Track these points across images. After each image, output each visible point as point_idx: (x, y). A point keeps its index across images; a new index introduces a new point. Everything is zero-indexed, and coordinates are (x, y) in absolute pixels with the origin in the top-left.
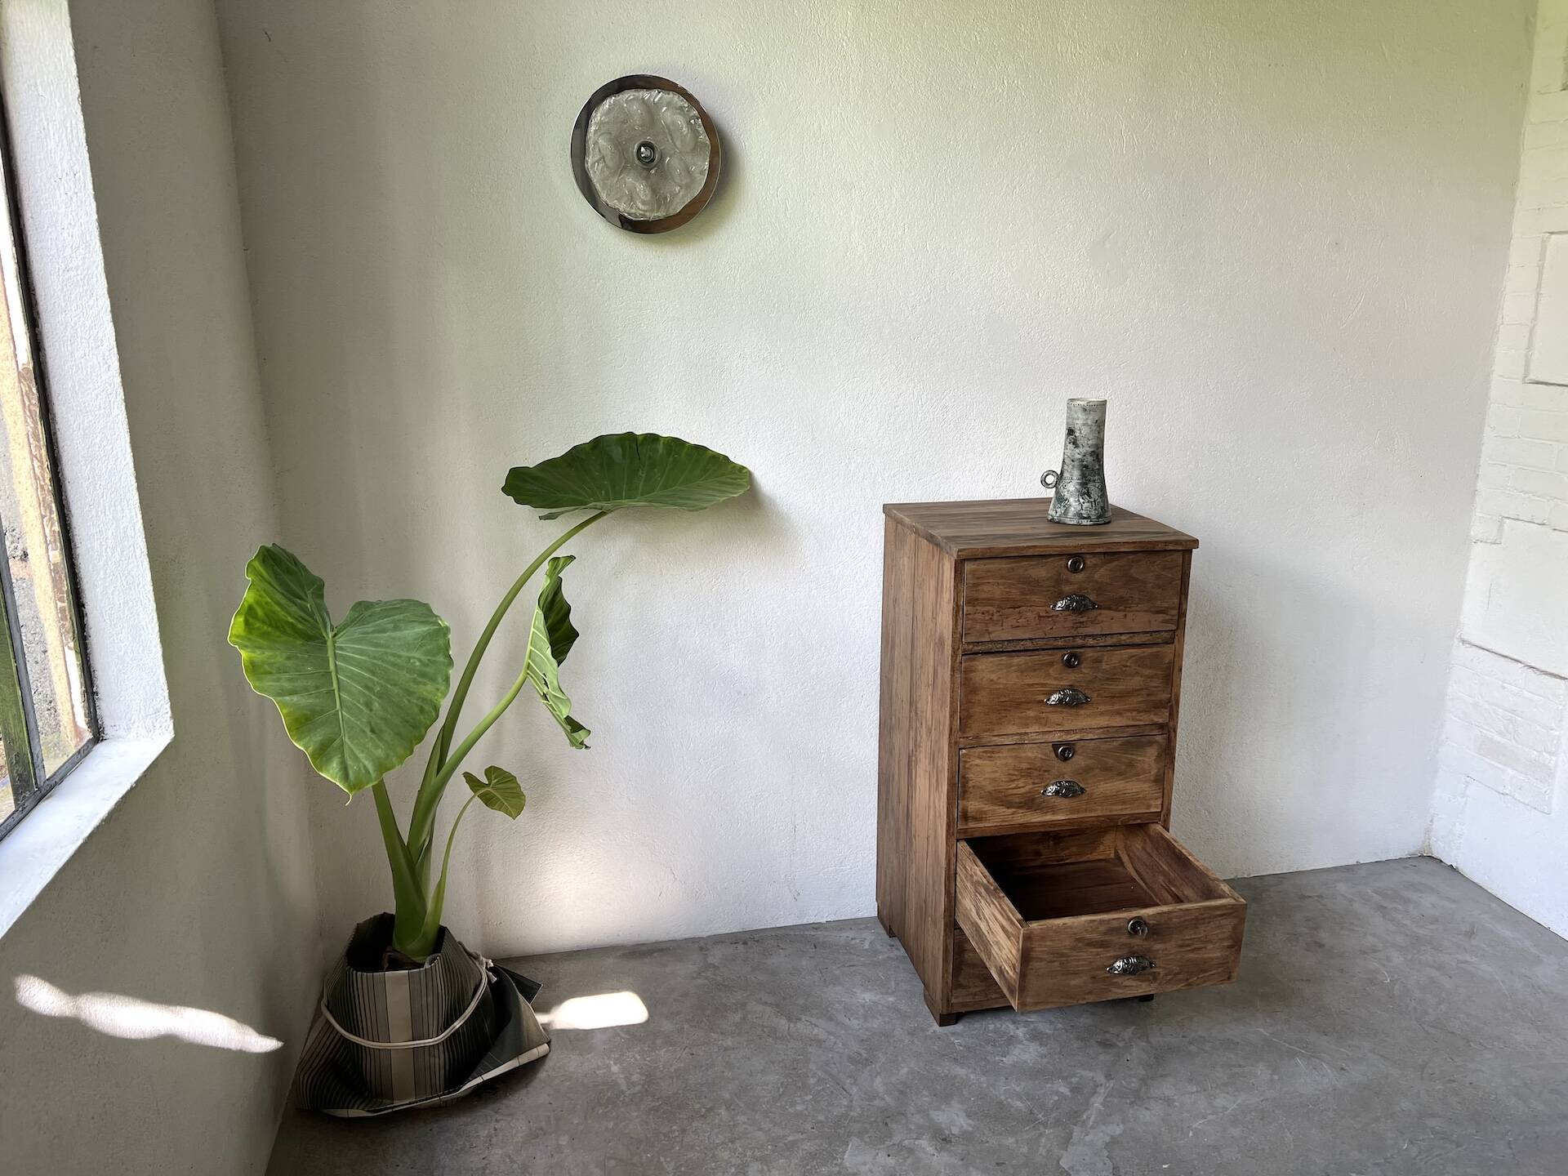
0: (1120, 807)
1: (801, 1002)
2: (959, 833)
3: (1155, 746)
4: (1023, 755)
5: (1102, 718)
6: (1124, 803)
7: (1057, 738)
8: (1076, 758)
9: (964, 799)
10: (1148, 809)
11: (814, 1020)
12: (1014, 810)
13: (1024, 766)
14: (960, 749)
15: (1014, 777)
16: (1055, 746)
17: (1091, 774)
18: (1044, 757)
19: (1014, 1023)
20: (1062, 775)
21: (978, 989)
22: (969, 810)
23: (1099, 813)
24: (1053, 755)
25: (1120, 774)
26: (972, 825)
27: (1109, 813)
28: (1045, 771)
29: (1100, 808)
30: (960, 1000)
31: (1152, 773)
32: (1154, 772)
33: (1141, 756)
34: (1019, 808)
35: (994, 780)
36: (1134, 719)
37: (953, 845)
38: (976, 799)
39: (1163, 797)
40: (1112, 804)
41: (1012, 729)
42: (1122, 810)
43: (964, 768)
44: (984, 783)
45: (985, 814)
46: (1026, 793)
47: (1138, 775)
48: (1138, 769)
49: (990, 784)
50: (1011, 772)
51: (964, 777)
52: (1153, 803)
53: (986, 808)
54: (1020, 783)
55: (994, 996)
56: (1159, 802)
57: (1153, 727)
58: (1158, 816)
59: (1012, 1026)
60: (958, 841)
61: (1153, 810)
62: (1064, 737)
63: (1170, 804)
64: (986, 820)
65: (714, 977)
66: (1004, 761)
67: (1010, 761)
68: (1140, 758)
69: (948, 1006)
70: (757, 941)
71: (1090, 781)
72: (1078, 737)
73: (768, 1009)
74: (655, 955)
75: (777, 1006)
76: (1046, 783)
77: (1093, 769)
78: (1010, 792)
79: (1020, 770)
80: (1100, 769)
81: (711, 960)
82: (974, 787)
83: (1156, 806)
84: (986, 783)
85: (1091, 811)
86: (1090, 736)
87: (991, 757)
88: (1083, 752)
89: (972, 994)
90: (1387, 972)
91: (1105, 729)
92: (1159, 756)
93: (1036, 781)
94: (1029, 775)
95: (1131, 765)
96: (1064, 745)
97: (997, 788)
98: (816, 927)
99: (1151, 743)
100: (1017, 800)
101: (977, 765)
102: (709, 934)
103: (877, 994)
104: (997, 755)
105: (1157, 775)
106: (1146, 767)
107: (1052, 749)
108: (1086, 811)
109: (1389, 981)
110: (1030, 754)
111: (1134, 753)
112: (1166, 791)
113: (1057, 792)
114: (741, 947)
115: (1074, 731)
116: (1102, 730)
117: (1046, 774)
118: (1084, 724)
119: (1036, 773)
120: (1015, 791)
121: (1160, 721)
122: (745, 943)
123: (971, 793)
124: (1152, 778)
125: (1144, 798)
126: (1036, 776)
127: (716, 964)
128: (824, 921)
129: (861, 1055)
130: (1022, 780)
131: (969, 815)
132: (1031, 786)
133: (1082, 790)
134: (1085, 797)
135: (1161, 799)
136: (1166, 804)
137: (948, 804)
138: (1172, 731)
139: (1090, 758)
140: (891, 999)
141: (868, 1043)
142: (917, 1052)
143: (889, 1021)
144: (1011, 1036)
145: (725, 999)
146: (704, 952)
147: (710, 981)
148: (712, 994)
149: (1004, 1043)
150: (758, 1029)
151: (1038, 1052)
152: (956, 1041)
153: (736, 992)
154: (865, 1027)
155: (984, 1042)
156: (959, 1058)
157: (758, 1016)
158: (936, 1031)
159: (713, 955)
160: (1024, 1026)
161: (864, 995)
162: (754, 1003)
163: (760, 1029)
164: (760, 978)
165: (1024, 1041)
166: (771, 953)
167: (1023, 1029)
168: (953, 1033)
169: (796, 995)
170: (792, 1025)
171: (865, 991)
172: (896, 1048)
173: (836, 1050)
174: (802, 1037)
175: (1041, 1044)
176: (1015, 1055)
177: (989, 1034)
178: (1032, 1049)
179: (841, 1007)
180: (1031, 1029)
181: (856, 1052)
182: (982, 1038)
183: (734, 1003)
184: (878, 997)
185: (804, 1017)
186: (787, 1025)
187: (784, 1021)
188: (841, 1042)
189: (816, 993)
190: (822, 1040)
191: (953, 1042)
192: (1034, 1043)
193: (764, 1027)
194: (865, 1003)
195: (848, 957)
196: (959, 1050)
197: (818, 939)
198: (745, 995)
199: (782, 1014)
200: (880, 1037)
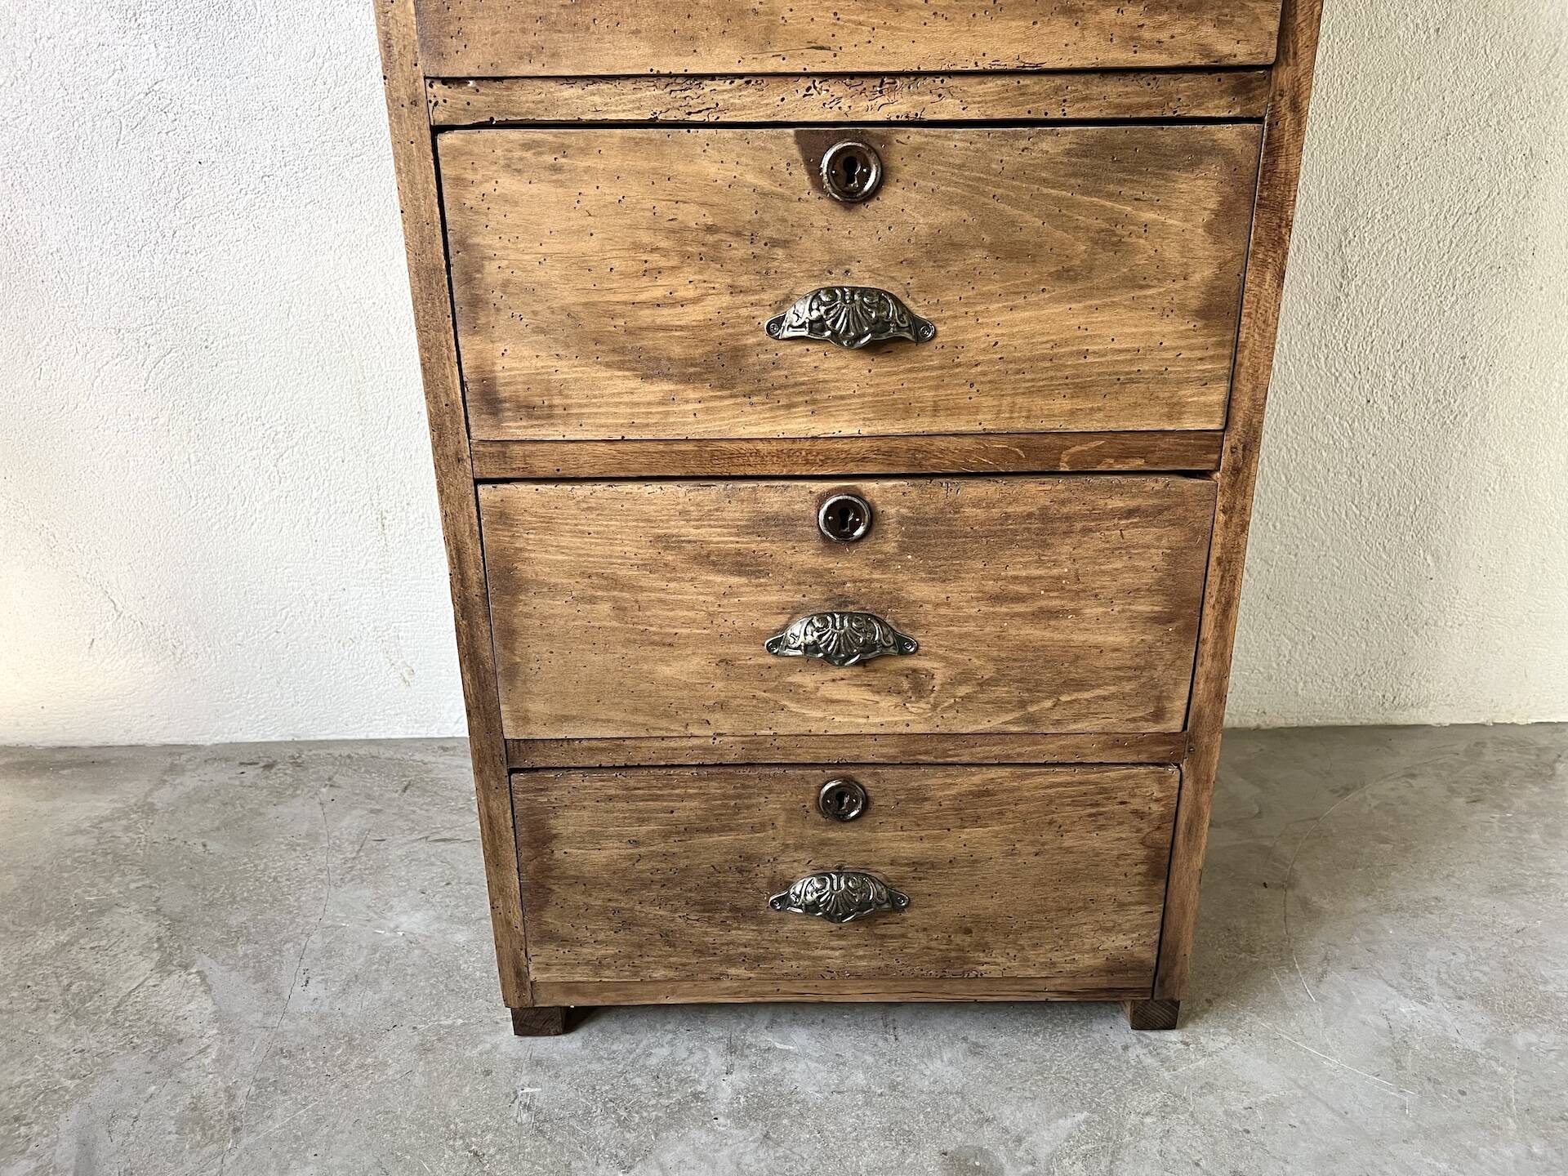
0: (1067, 405)
1: (239, 918)
2: (481, 457)
3: (1214, 169)
4: (680, 167)
5: (996, 27)
6: (1081, 388)
7: (819, 107)
8: (892, 197)
9: (475, 330)
10: (1170, 417)
11: (216, 972)
12: (667, 386)
13: (692, 215)
14: (437, 130)
15: (656, 260)
16: (811, 135)
17: (954, 268)
18: (765, 184)
19: (731, 1049)
20: (842, 262)
21: (611, 951)
22: (501, 376)
23: (987, 422)
24: (801, 176)
25: (1066, 274)
26: (515, 429)
27: (1020, 425)
28: (774, 243)
29: (988, 402)
30: (554, 975)
31: (1196, 278)
32: (1203, 273)
33: (1152, 205)
34: (686, 379)
35: (583, 264)
36: (1134, 41)
37: (464, 497)
38: (521, 336)
39: (1232, 378)
40: (1029, 392)
41: (634, 56)
42: (1073, 413)
43: (461, 207)
44: (541, 275)
45: (560, 393)
46: (708, 325)
47: (1134, 282)
48: (1140, 260)
49: (567, 279)
50: (645, 238)
51: (464, 245)
52: (1188, 393)
53: (566, 370)
54: (683, 283)
55: (659, 974)
56: (1216, 395)
57: (1205, 82)
58: (1208, 449)
59: (717, 1062)
60: (478, 482)
61: (1190, 424)
62: (845, 103)
63: (1259, 408)
64: (567, 414)
65: (119, 833)
66: (611, 192)
67: (635, 190)
68: (1148, 216)
69: (521, 986)
70: (299, 765)
71: (950, 296)
72: (898, 104)
73: (149, 928)
75: (176, 922)
76: (780, 293)
77: (957, 246)
78: (646, 316)
79: (677, 232)
80: (992, 249)
81: (161, 795)
82: (505, 284)
83: (1205, 411)
84: (551, 273)
85: (953, 411)
86: (950, 109)
87: (556, 169)
88: (921, 175)
89: (588, 963)
91: (1011, 82)
92: (1225, 214)
93: (744, 281)
94: (712, 257)
95: (1111, 240)
96: (842, 137)
97: (596, 298)
99: (1195, 157)
100: (677, 351)
101: (506, 199)
102: (221, 740)
103: (438, 918)
104: (582, 163)
105: (1212, 289)
106: (1171, 253)
107: (795, 152)
108: (935, 410)
110: (712, 170)
111: (1125, 190)
112: (1244, 357)
113: (816, 326)
115: (886, 79)
116: (993, 85)
117: (780, 253)
118: (922, 49)
119: (741, 249)
120: (666, 316)
121: (1241, 53)
122: (268, 766)
123: (498, 310)
124: (1194, 304)
125: (1161, 377)
126: (743, 260)
127: (159, 806)
129: (232, 1098)
130: (689, 273)
131: (504, 392)
132: (726, 300)
133: (919, 332)
134: (929, 356)
135: (1223, 387)
136: (1244, 402)
137: (425, 347)
138: (1284, 104)
139: (950, 201)
140: (461, 938)
141: (285, 1062)
142: (387, 1113)
143: (400, 1001)
144: (696, 1096)
145: (79, 891)
146: (165, 777)
147: (100, 844)
148: (66, 875)
149: (658, 1118)
150: (60, 982)
151: (738, 1165)
152: (527, 1090)
153: (124, 875)
154: (325, 1009)
155: (605, 1103)
156: (492, 1151)
157: (103, 943)
158: (495, 1047)
159: (174, 787)
160: (752, 1068)
161: (403, 918)
162: (134, 906)
163: (66, 982)
164: (213, 846)
165: (721, 1120)
166: (299, 792)
167: (741, 1077)
168: (539, 1063)
169: (244, 899)
170: (151, 982)
171: (416, 908)
172: (345, 1091)
173: (183, 1075)
174: (139, 1019)
175: (766, 1136)
176: (661, 1167)
177: (638, 1081)
178: (726, 1151)
179: (318, 945)
180: (767, 1082)
181: (227, 1090)
182: (606, 1092)
183: (89, 901)
184: (436, 926)
185: (203, 962)
186: (142, 979)
187: (146, 966)
188: (220, 1049)
189: (297, 900)
190: (181, 1036)
191: (515, 1092)
192: (745, 1132)
193: (85, 975)
194: (388, 940)
195: (455, 817)
196: (511, 1122)
197: (429, 771)
198: (133, 886)
199: (161, 946)
200: (333, 1049)
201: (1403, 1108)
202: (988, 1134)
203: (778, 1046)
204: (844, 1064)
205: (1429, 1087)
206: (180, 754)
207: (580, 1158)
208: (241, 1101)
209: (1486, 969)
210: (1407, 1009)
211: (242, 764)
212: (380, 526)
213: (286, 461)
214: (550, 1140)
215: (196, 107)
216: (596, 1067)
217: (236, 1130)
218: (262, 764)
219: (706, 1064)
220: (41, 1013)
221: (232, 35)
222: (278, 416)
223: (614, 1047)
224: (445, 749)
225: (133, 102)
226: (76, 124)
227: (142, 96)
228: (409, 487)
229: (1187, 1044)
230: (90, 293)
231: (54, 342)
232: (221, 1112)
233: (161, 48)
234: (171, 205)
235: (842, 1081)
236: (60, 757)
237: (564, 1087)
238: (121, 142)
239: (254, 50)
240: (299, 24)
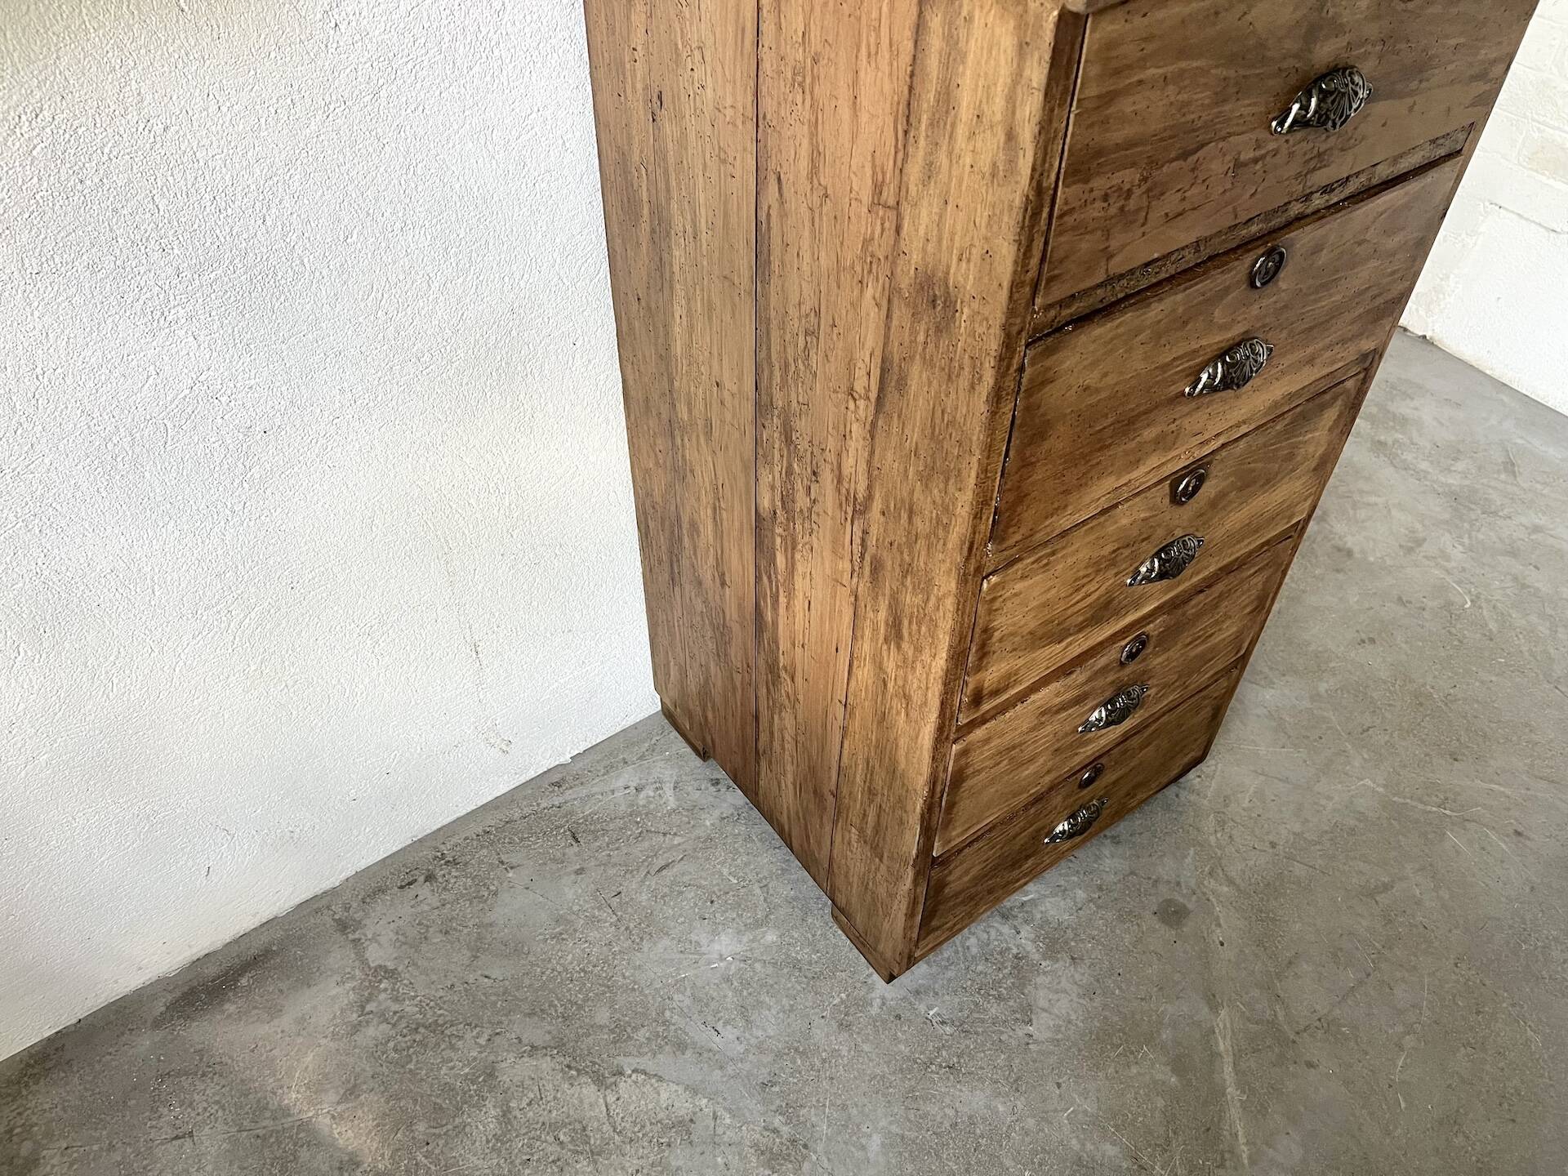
1: (603, 1016)
3: (1341, 401)
4: (1111, 528)
6: (1256, 531)
7: (1182, 462)
8: (1206, 487)
9: (977, 671)
10: (1289, 522)
11: (646, 1063)
12: (1069, 640)
13: (1108, 549)
15: (1083, 581)
17: (1221, 506)
18: (1148, 514)
19: (1005, 917)
20: (1171, 532)
22: (985, 685)
23: (1213, 567)
24: (1168, 499)
25: (1266, 482)
26: (987, 706)
27: (1227, 561)
28: (1143, 540)
29: (1216, 559)
31: (1318, 455)
32: (1321, 451)
33: (1311, 431)
34: (1079, 631)
35: (1044, 605)
38: (1002, 658)
39: (1316, 490)
40: (1234, 545)
42: (1248, 545)
44: (1022, 622)
45: (1015, 675)
46: (1100, 598)
47: (1293, 470)
48: (1299, 459)
49: (1035, 617)
50: (1081, 573)
52: (1298, 508)
53: (1020, 663)
54: (1093, 585)
57: (1353, 365)
58: (1295, 528)
59: (1006, 930)
61: (1294, 521)
62: (1199, 453)
64: (1015, 683)
65: (396, 1007)
66: (1071, 560)
67: (1083, 553)
68: (1308, 437)
70: (455, 862)
71: (1217, 519)
72: (1220, 441)
73: (546, 1064)
74: (244, 981)
75: (560, 1045)
76: (1139, 562)
77: (1226, 495)
78: (1071, 610)
79: (1099, 561)
80: (1240, 488)
81: (376, 955)
82: (1002, 638)
84: (1027, 619)
85: (1199, 573)
86: (1243, 431)
87: (1047, 564)
88: (1221, 469)
90: (1459, 583)
91: (1276, 403)
92: (1339, 417)
93: (1122, 567)
94: (1113, 563)
95: (1290, 456)
96: (1191, 471)
97: (1047, 617)
98: (556, 780)
99: (1337, 396)
100: (1080, 619)
101: (1014, 595)
102: (343, 876)
104: (1060, 554)
105: (1322, 456)
106: (1312, 448)
107: (1168, 490)
109: (1469, 603)
110: (1125, 521)
111: (1304, 429)
112: (1325, 476)
114: (424, 890)
117: (1144, 544)
119: (1126, 552)
120: (1080, 605)
122: (430, 878)
123: (994, 652)
125: (1292, 505)
126: (1125, 558)
127: (390, 965)
128: (566, 758)
129: (775, 1131)
130: (1098, 578)
131: (984, 692)
132: (1112, 581)
136: (1316, 499)
137: (945, 693)
139: (1229, 476)
140: (771, 937)
141: (776, 1089)
142: (875, 1077)
143: (792, 1006)
144: (1016, 957)
145: (444, 1071)
146: (351, 937)
147: (394, 1025)
148: (411, 1066)
149: (1013, 983)
150: (546, 1141)
151: (1076, 983)
152: (931, 1013)
153: (460, 1038)
154: (753, 1041)
155: (979, 993)
156: (955, 1060)
157: (531, 1095)
158: (883, 998)
159: (374, 939)
160: (1026, 921)
161: (716, 947)
162: (511, 1058)
163: (550, 1139)
164: (496, 973)
165: (1044, 964)
166: (492, 888)
167: (1026, 931)
168: (918, 992)
169: (586, 1000)
170: (611, 1099)
171: (715, 933)
172: (834, 1081)
173: (726, 1139)
174: (643, 1127)
175: (1073, 958)
176: (1044, 1010)
177: (980, 968)
178: (1063, 980)
179: (687, 1002)
180: (1041, 927)
181: (766, 1129)
182: (972, 985)
183: (467, 1074)
184: (745, 939)
185: (628, 1063)
186: (601, 1101)
187: (589, 1091)
188: (725, 1108)
189: (624, 977)
190: (687, 1118)
191: (927, 1018)
192: (1061, 963)
193: (554, 1127)
194: (727, 968)
195: (646, 844)
196: (946, 1037)
197: (571, 813)
198: (482, 1041)
199: (578, 1070)
200: (794, 1062)
201: (1305, 762)
202: (1163, 889)
203: (1025, 899)
204: (1066, 890)
205: (1306, 742)
206: (328, 908)
207: (1002, 1033)
208: (785, 1129)
209: (1282, 648)
210: (1268, 695)
211: (402, 887)
212: (474, 656)
213: (382, 645)
214: (976, 1033)
215: (253, 382)
216: (950, 974)
217: (805, 1146)
218: (422, 879)
219: (1001, 934)
220: (566, 1168)
221: (282, 299)
222: (371, 613)
223: (946, 955)
224: (558, 784)
225: (176, 402)
226: (110, 446)
227: (188, 391)
228: (497, 615)
229: (1199, 777)
230: (157, 594)
231: (123, 653)
232: (782, 1143)
233: (201, 339)
234: (237, 481)
235: (1075, 902)
236: (212, 970)
237: (947, 997)
238: (169, 443)
239: (308, 306)
240: (353, 267)
